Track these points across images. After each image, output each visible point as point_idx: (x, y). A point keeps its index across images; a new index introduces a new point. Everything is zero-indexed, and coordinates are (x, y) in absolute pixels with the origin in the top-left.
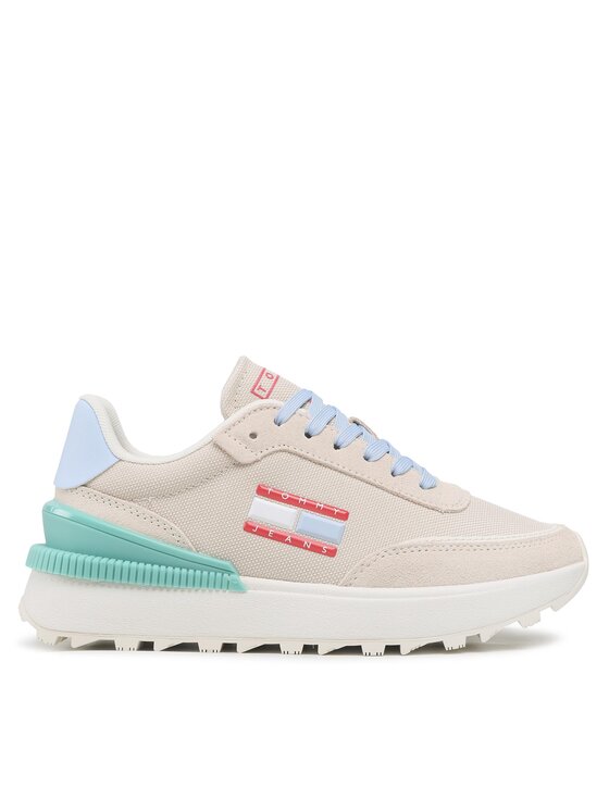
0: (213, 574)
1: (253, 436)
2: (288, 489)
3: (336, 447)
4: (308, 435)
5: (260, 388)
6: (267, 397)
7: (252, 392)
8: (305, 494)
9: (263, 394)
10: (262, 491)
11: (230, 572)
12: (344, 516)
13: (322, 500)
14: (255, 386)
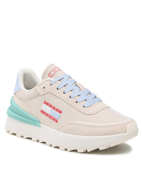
0: (34, 122)
1: (44, 88)
2: (51, 103)
3: (64, 93)
4: (58, 89)
5: (50, 74)
6: (52, 77)
7: (48, 75)
8: (54, 105)
9: (51, 76)
10: (45, 102)
11: (38, 122)
12: (61, 112)
13: (57, 107)
14: (49, 74)
